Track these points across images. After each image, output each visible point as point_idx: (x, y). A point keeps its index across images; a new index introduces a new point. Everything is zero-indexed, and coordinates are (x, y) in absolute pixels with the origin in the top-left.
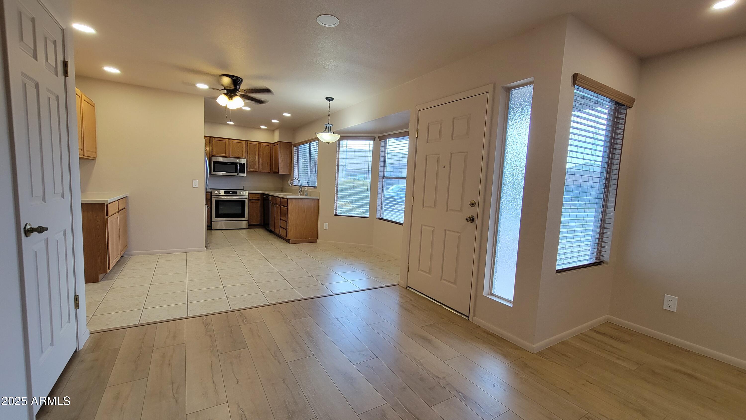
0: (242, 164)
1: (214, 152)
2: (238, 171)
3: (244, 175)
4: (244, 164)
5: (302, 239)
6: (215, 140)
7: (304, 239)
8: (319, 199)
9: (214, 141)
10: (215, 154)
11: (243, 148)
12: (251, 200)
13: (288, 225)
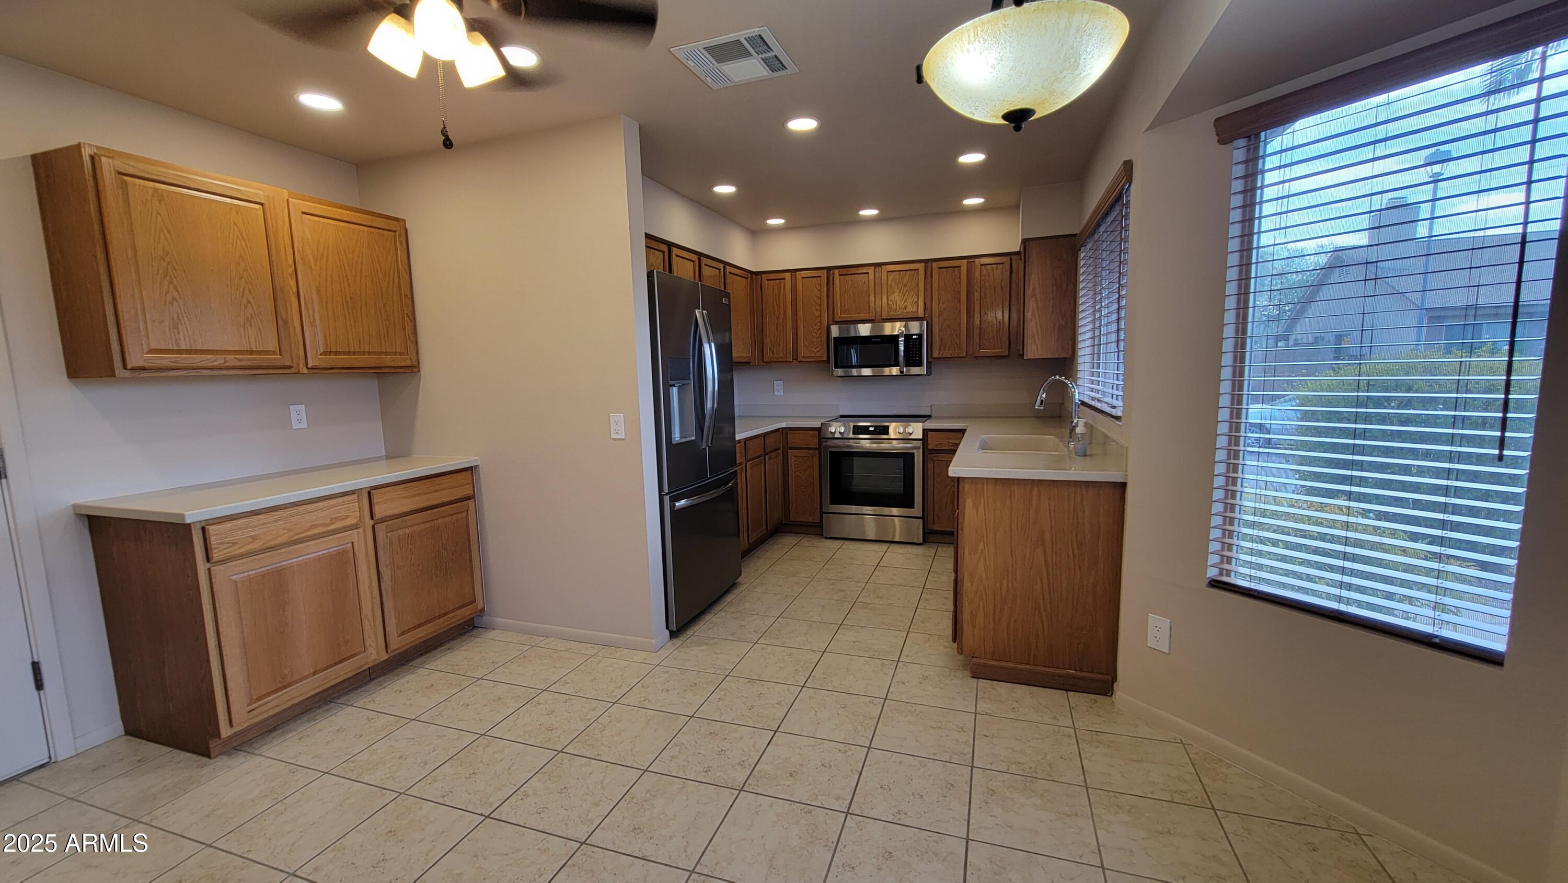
0: (914, 337)
1: (837, 312)
2: (901, 359)
3: (923, 370)
4: (920, 336)
5: (1028, 664)
6: (840, 275)
7: (1042, 669)
8: (1123, 485)
9: (837, 278)
10: (840, 317)
11: (918, 285)
12: (933, 451)
13: (962, 594)
